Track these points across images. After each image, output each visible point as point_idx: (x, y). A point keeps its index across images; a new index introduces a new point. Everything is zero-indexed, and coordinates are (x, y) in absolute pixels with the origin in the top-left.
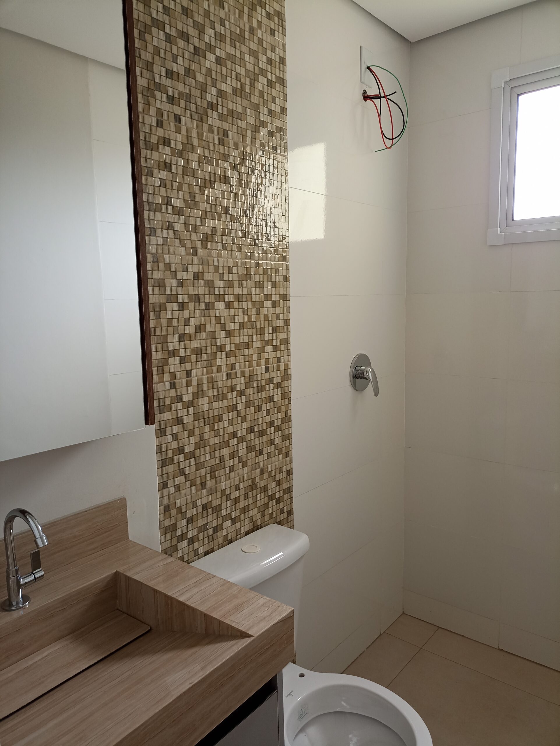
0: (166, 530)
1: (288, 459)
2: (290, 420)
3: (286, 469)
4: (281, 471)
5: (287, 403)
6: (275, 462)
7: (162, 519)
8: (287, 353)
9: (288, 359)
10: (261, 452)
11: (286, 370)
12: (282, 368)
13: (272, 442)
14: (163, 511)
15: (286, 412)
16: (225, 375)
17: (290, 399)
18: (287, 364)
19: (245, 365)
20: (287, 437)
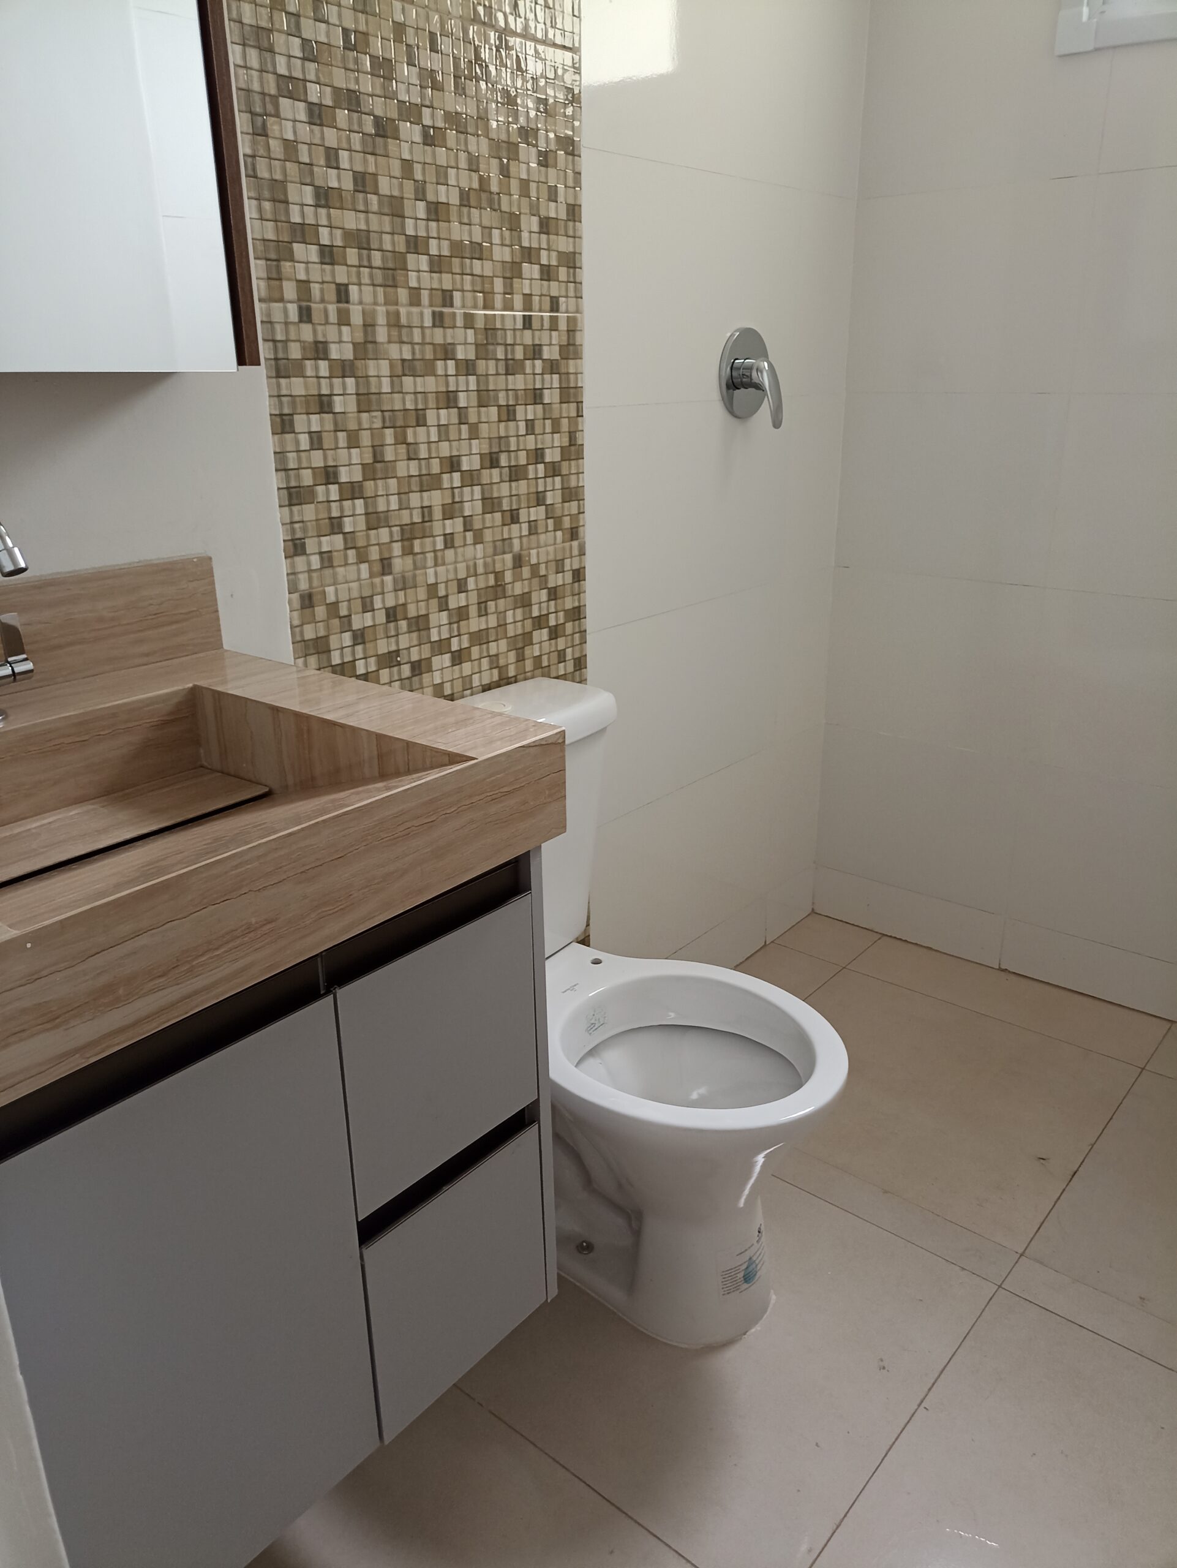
0: (307, 647)
1: (575, 544)
2: (580, 456)
3: (571, 566)
4: (560, 570)
5: (573, 414)
6: (546, 546)
7: (296, 622)
8: (575, 291)
9: (577, 306)
10: (515, 515)
11: (572, 331)
12: (563, 326)
13: (539, 499)
14: (297, 604)
15: (572, 435)
16: (428, 313)
17: (580, 404)
18: (575, 319)
19: (475, 299)
20: (572, 494)
